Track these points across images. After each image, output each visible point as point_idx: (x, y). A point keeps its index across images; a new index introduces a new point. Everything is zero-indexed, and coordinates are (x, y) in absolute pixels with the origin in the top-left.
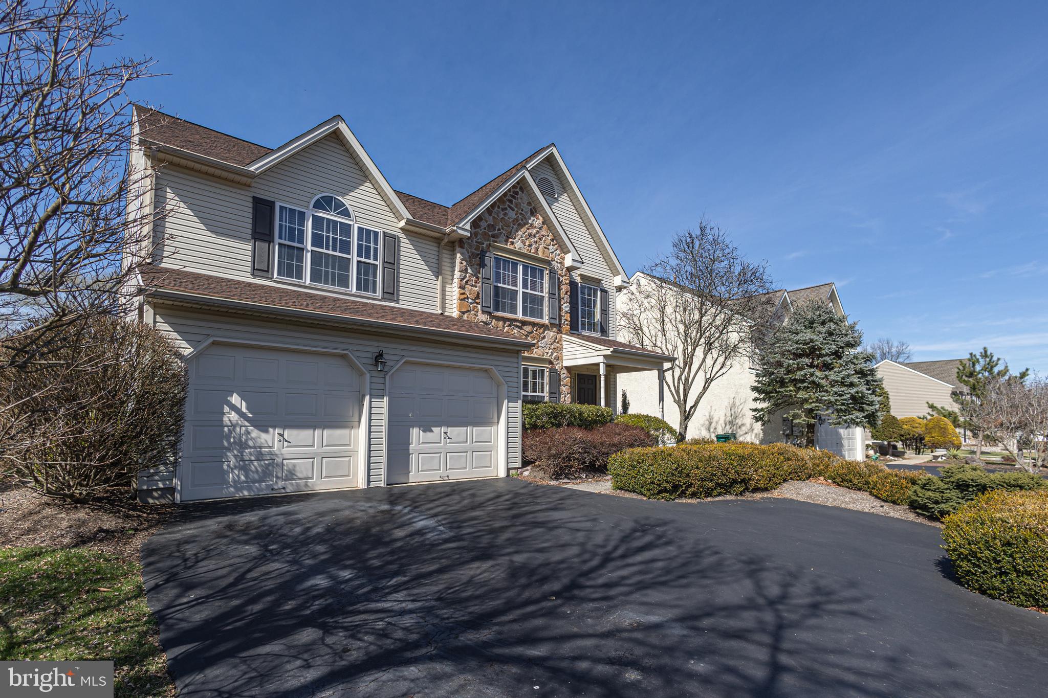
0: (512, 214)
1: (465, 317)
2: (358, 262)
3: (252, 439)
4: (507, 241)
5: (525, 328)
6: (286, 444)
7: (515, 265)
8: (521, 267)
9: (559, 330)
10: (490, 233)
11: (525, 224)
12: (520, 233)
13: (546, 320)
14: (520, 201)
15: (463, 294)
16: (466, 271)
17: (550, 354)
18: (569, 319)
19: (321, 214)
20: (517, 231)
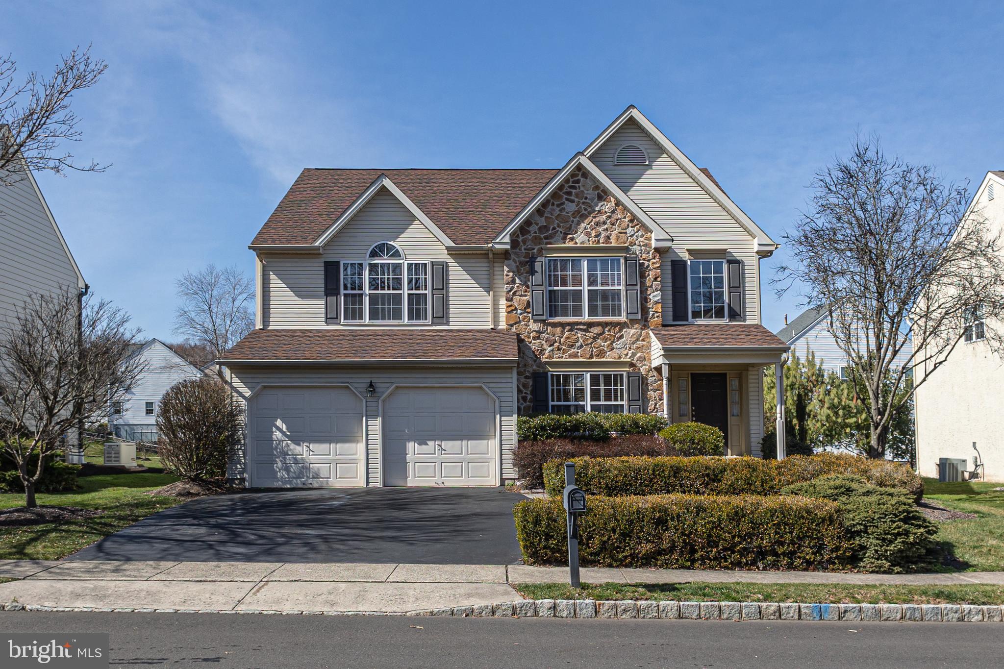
0: (571, 207)
1: (514, 330)
2: (409, 295)
3: (290, 450)
4: (564, 238)
5: (592, 330)
6: (311, 453)
7: (576, 262)
8: (586, 263)
9: (645, 326)
10: (542, 236)
11: (590, 213)
12: (583, 225)
13: (623, 318)
14: (582, 189)
15: (511, 306)
16: (513, 282)
17: (630, 355)
18: (660, 310)
19: (377, 261)
20: (579, 224)
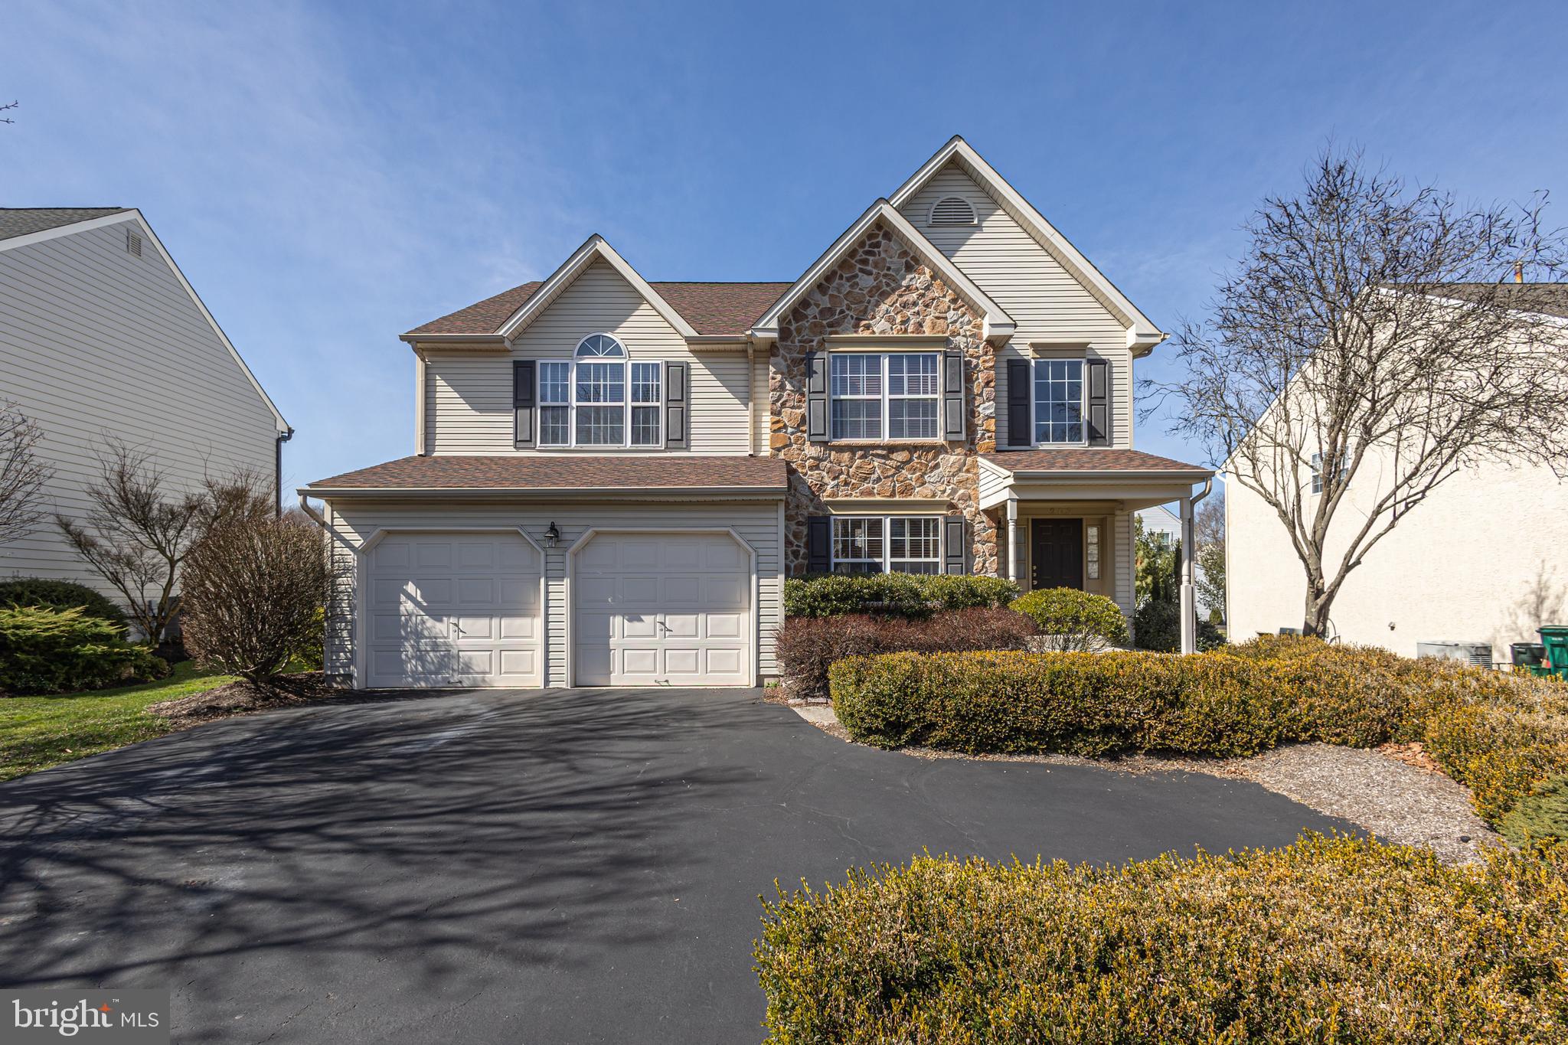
0: (866, 282)
1: (782, 455)
2: (634, 408)
3: (427, 628)
4: (856, 326)
5: (894, 456)
6: (461, 634)
7: (874, 361)
8: (887, 361)
9: (970, 450)
10: (825, 322)
11: (894, 290)
12: (883, 307)
13: (940, 439)
14: (883, 255)
15: (778, 422)
16: (782, 387)
17: (948, 492)
18: (993, 428)
19: (588, 360)
20: (877, 305)
